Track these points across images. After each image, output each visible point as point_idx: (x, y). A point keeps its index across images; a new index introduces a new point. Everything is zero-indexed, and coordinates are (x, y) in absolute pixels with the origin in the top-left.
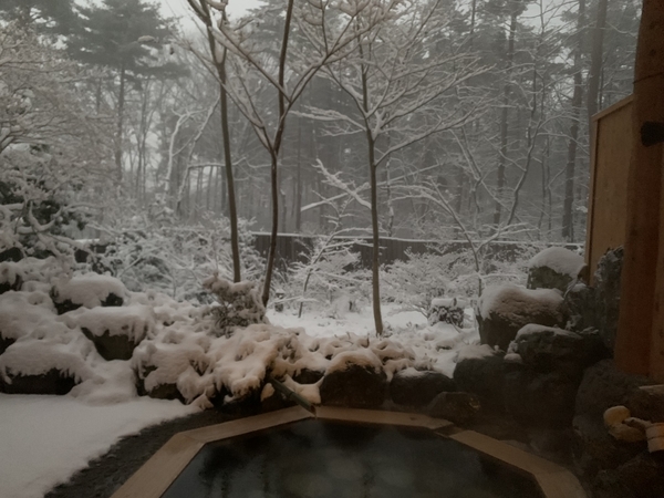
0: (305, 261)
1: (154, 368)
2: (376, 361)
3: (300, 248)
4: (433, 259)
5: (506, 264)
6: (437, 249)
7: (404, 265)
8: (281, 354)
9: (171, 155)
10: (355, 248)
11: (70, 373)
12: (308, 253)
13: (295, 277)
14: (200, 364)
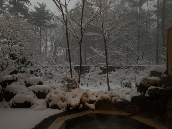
0: (88, 72)
1: (51, 101)
2: (109, 98)
3: (87, 69)
4: (122, 70)
5: (142, 71)
6: (123, 68)
7: (114, 72)
8: (84, 96)
9: (53, 47)
10: (101, 68)
11: (30, 102)
12: (89, 70)
13: (86, 76)
14: (63, 99)
